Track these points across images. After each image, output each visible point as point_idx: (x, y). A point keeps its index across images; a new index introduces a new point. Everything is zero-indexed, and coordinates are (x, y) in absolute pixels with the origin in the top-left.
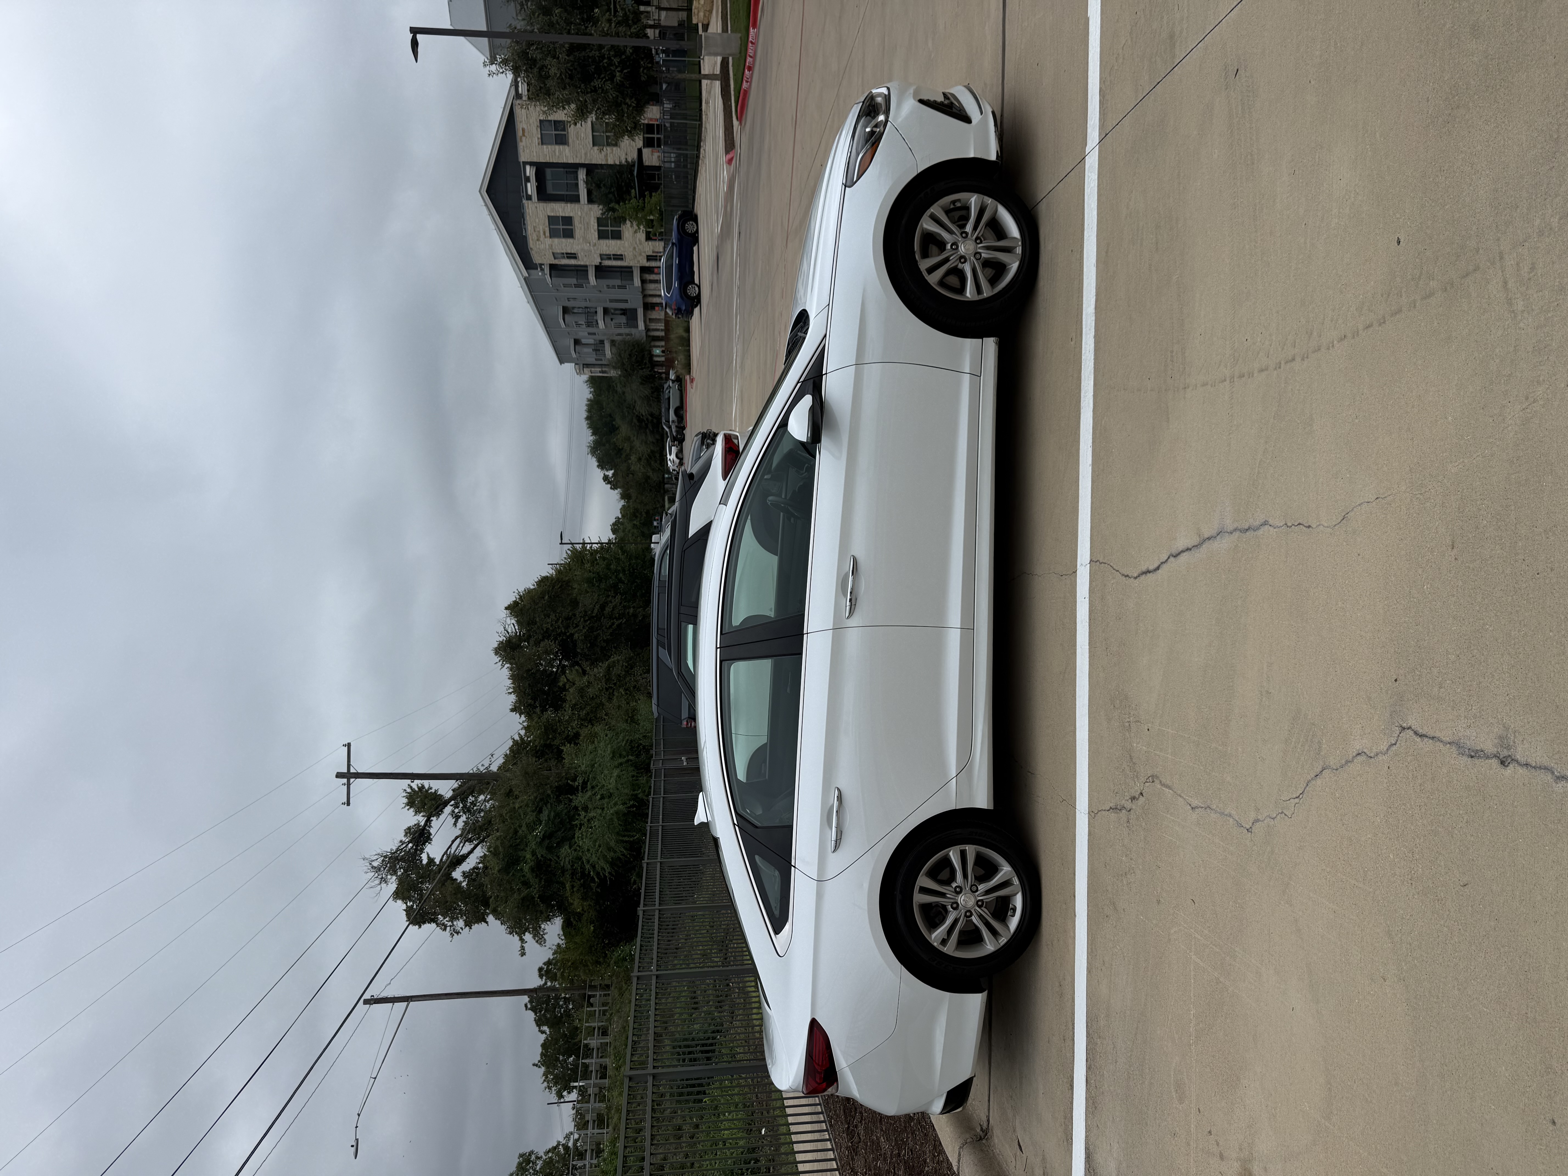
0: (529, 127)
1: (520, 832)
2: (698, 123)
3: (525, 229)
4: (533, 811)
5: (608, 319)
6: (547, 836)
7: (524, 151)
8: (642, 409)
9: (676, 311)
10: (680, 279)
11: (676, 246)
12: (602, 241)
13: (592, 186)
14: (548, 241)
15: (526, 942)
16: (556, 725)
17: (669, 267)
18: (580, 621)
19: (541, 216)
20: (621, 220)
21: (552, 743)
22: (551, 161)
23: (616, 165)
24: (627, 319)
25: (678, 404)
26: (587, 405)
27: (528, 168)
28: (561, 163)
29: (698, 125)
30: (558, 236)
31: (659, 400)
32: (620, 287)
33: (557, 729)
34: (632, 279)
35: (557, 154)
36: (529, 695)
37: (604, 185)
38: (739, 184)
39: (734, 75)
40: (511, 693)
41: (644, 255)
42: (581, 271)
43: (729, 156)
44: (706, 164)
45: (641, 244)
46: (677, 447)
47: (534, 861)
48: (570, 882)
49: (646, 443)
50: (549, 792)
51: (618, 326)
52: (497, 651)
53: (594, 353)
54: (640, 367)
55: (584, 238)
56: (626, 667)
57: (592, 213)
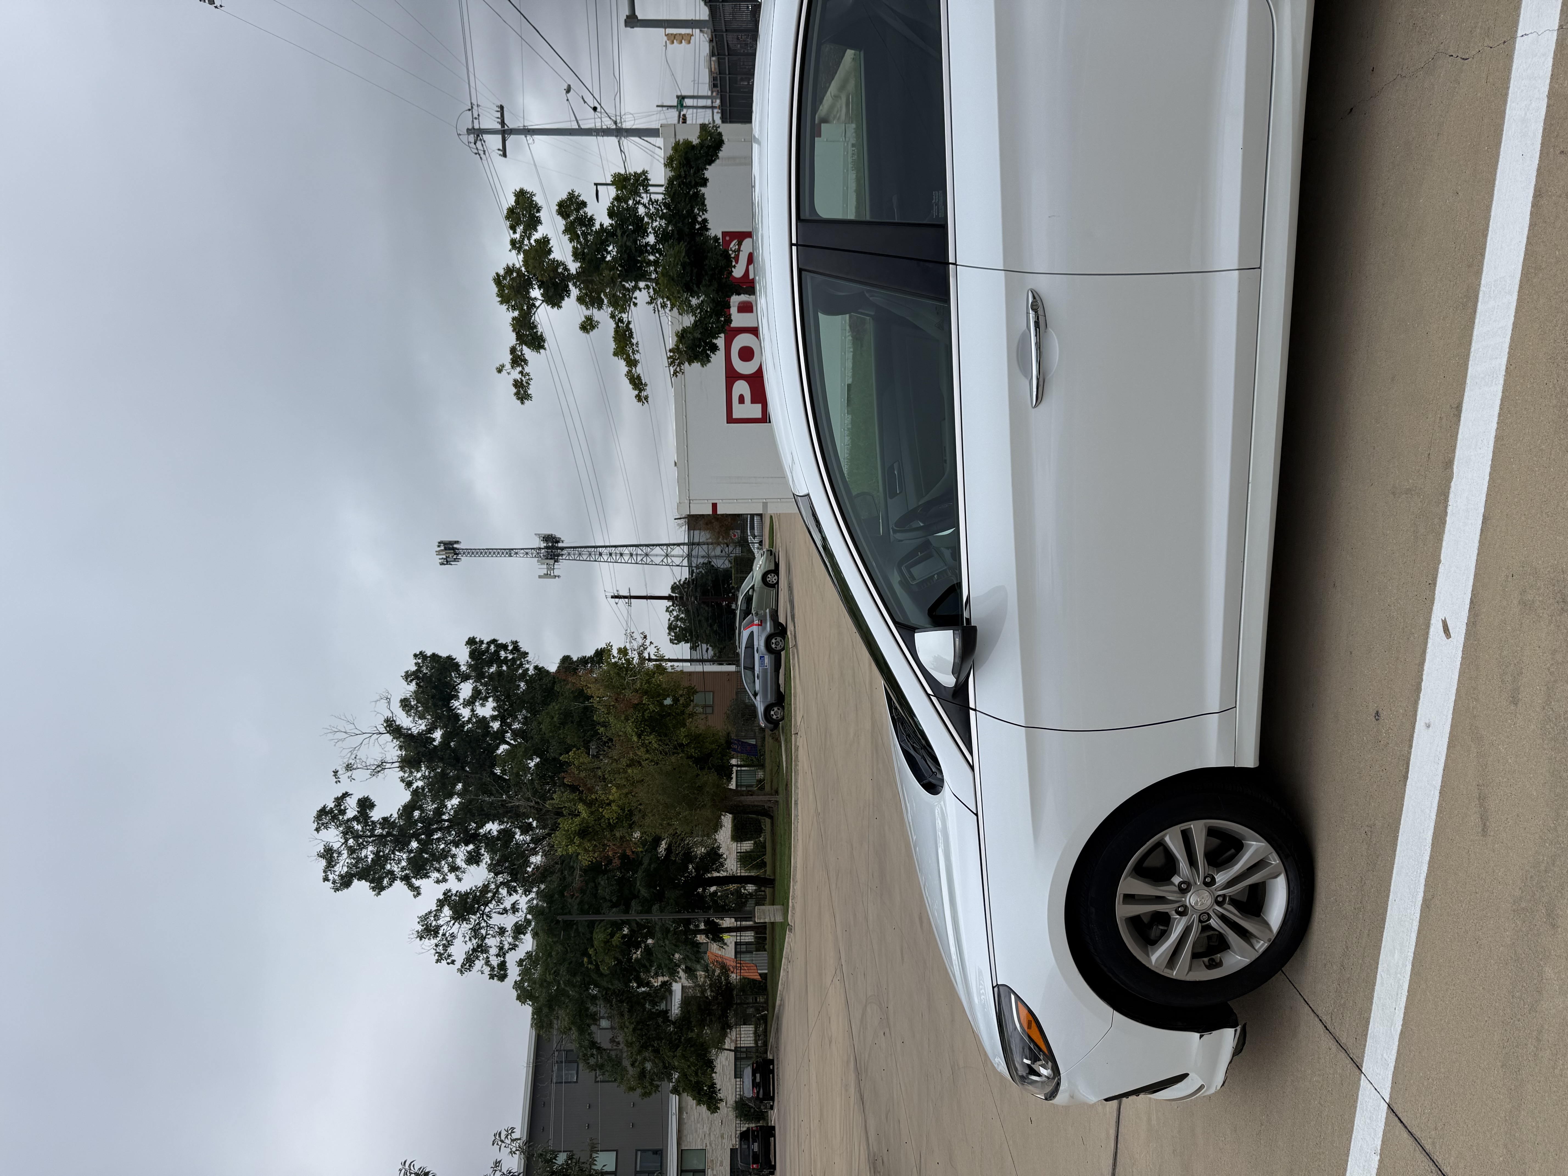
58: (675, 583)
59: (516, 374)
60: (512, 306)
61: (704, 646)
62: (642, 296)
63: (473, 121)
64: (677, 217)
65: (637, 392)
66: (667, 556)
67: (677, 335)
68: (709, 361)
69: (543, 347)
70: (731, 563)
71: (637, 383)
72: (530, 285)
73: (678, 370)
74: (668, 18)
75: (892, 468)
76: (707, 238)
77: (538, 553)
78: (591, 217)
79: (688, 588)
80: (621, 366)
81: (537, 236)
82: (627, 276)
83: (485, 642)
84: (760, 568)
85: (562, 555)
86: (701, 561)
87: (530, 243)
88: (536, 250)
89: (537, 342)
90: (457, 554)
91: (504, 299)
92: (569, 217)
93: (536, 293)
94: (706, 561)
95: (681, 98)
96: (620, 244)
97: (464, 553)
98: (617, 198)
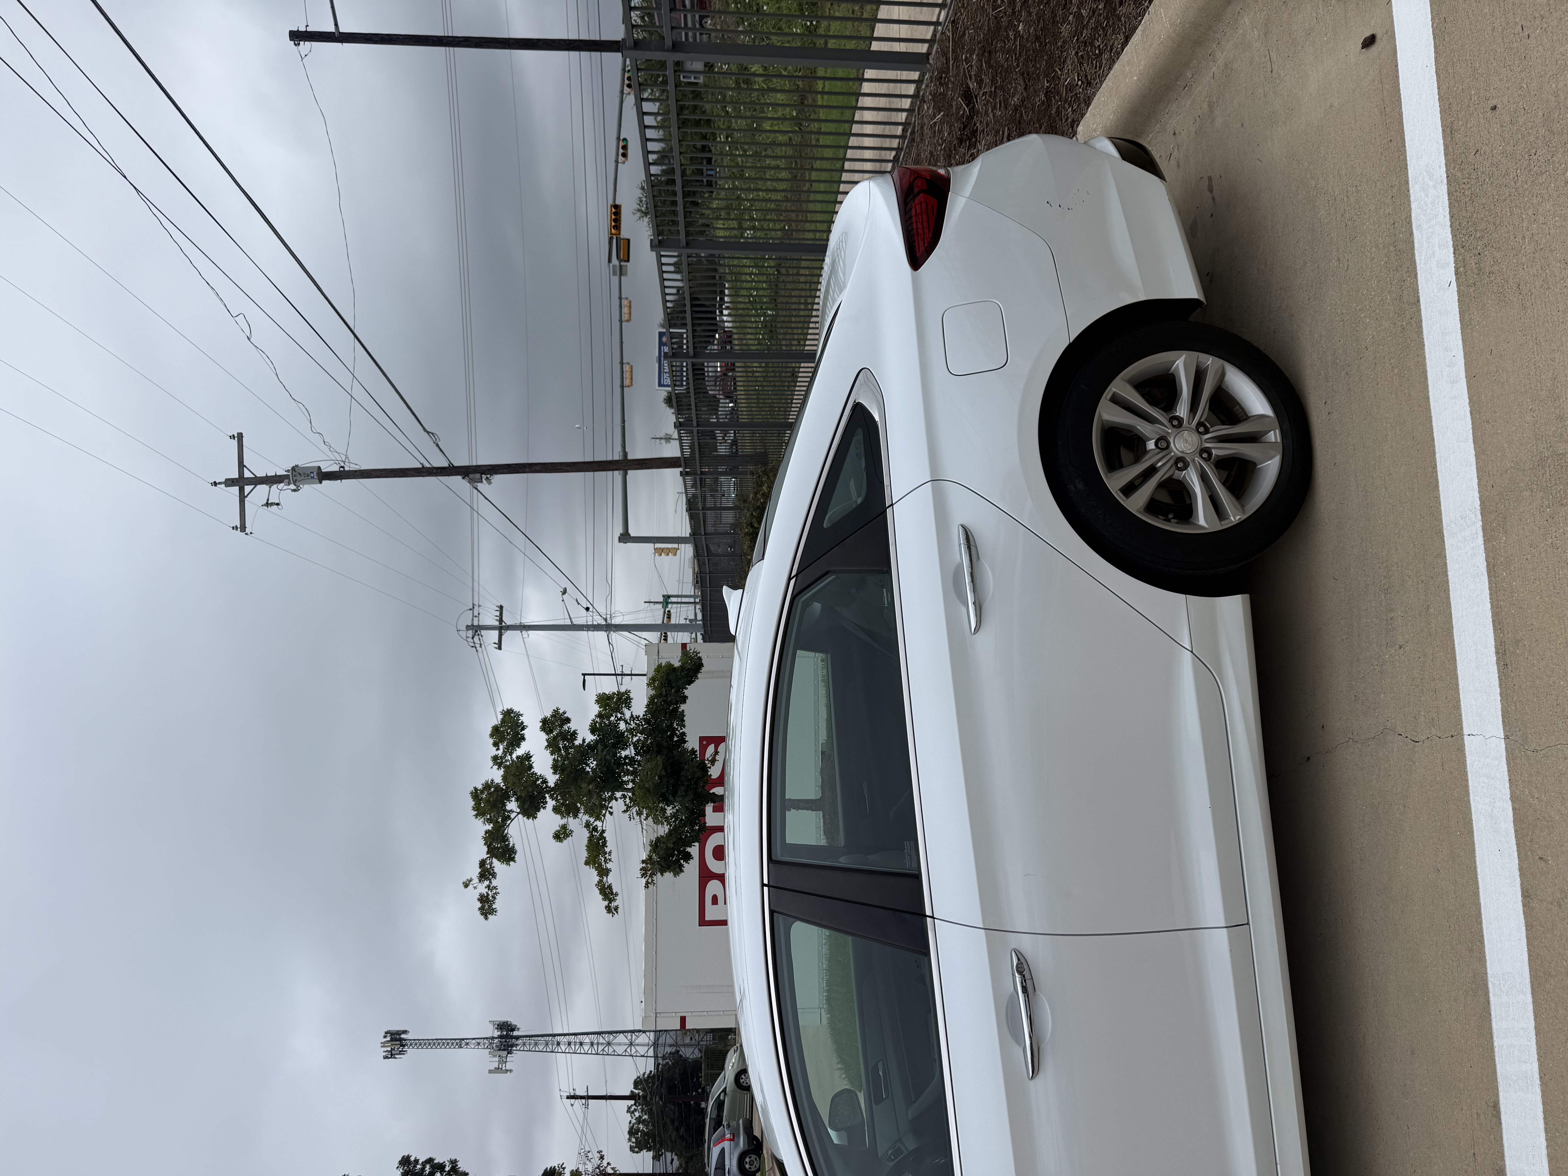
58: (638, 1077)
59: (482, 888)
60: (488, 819)
61: (669, 1154)
62: (618, 806)
63: (473, 619)
64: (657, 732)
65: (606, 903)
66: (631, 1044)
67: (651, 845)
68: (682, 871)
69: (513, 859)
70: (701, 1053)
71: (607, 893)
72: (508, 798)
73: (650, 881)
74: (657, 536)
75: (875, 1069)
76: (685, 751)
77: (491, 1043)
78: (574, 731)
79: (653, 1084)
80: (592, 875)
81: (519, 752)
82: (604, 787)
83: (420, 1162)
84: (732, 1067)
85: (517, 1045)
86: (669, 1050)
87: (511, 758)
88: (517, 767)
89: (507, 854)
90: (403, 1046)
91: (480, 812)
92: (552, 732)
93: (512, 805)
94: (673, 1050)
95: (667, 597)
96: (600, 757)
97: (411, 1045)
98: (600, 715)
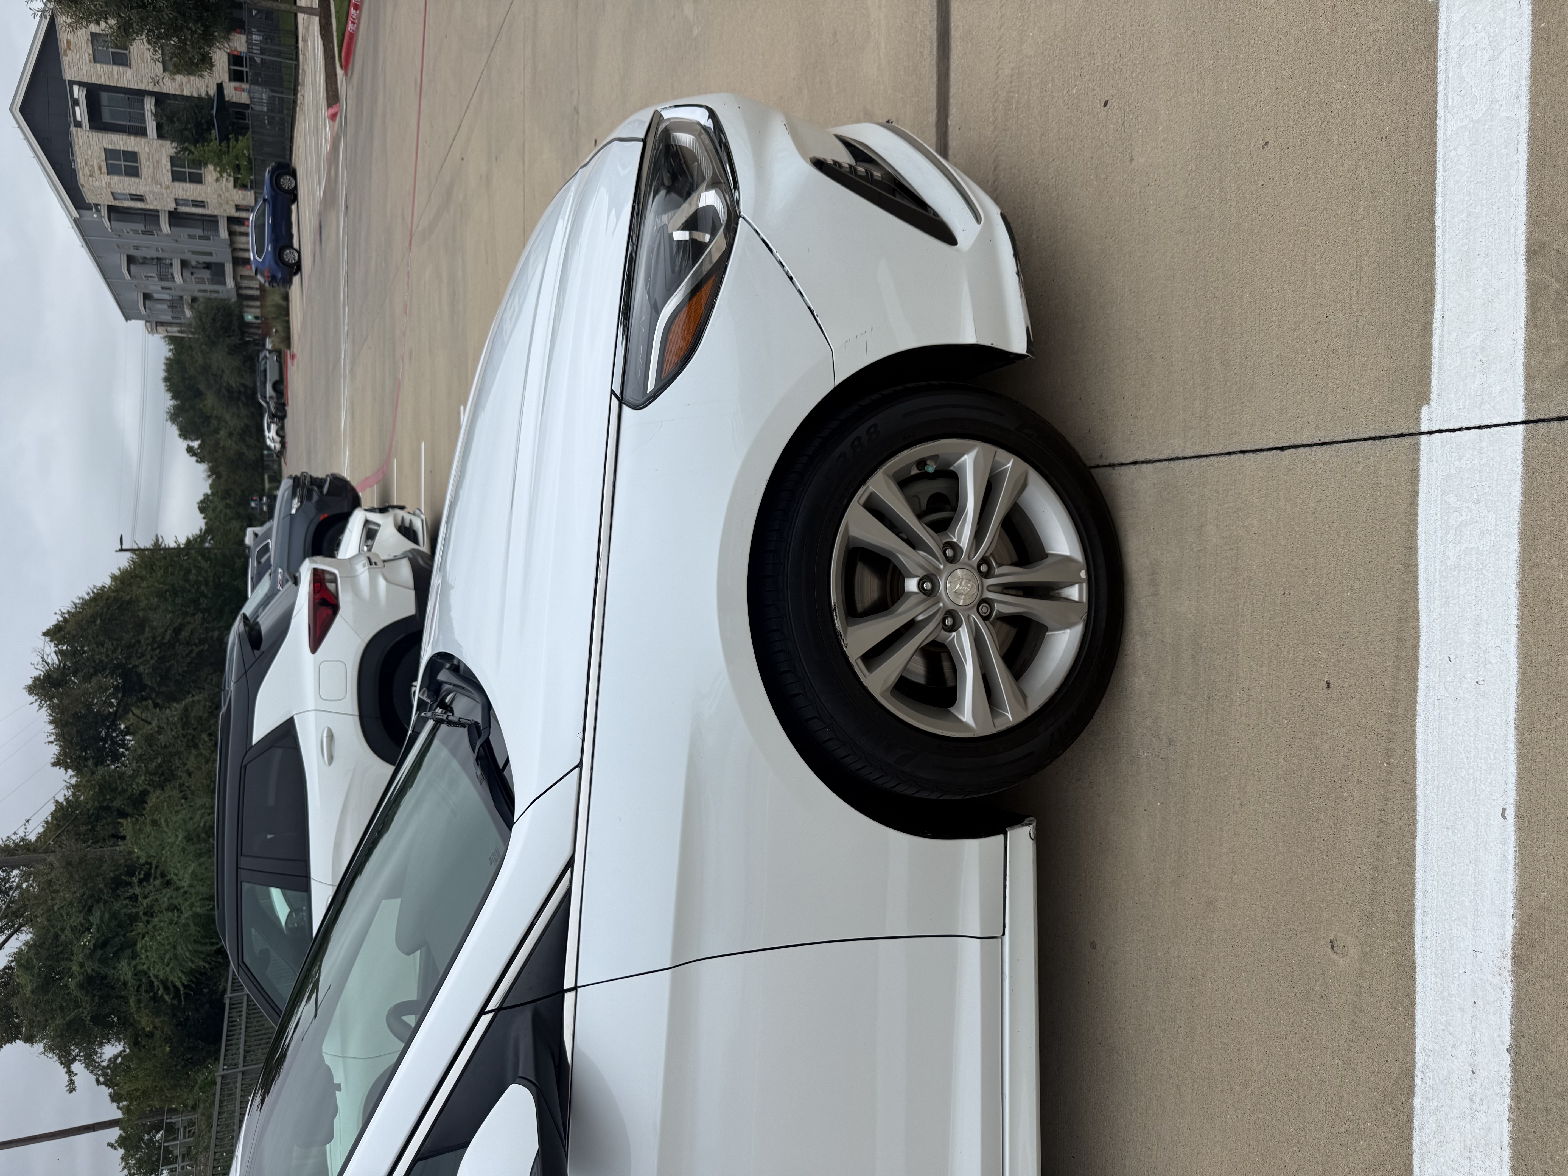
0: (76, 39)
1: (63, 937)
2: (294, 63)
3: (74, 161)
4: (80, 912)
5: (187, 274)
6: (102, 945)
7: (69, 67)
8: (232, 380)
9: (270, 279)
10: (275, 241)
11: (269, 203)
12: (177, 184)
13: (162, 119)
14: (106, 178)
15: (76, 1074)
16: (116, 783)
17: (260, 227)
18: (147, 649)
19: (95, 148)
20: (199, 163)
21: (110, 805)
22: (108, 83)
23: (194, 97)
24: (213, 275)
25: (276, 377)
26: (166, 364)
27: (76, 88)
28: (121, 88)
29: (294, 66)
30: (118, 173)
31: (253, 370)
32: (201, 238)
33: (117, 788)
34: (217, 230)
35: (116, 76)
36: (77, 744)
37: (178, 120)
38: (346, 147)
39: (337, 12)
40: (52, 742)
41: (233, 204)
42: (151, 216)
43: (332, 111)
44: (304, 112)
45: (227, 190)
46: (277, 424)
47: (83, 974)
48: (135, 996)
49: (239, 416)
50: (101, 886)
51: (201, 281)
52: (31, 689)
53: (170, 310)
54: (227, 334)
55: (154, 179)
56: (210, 707)
57: (163, 150)
